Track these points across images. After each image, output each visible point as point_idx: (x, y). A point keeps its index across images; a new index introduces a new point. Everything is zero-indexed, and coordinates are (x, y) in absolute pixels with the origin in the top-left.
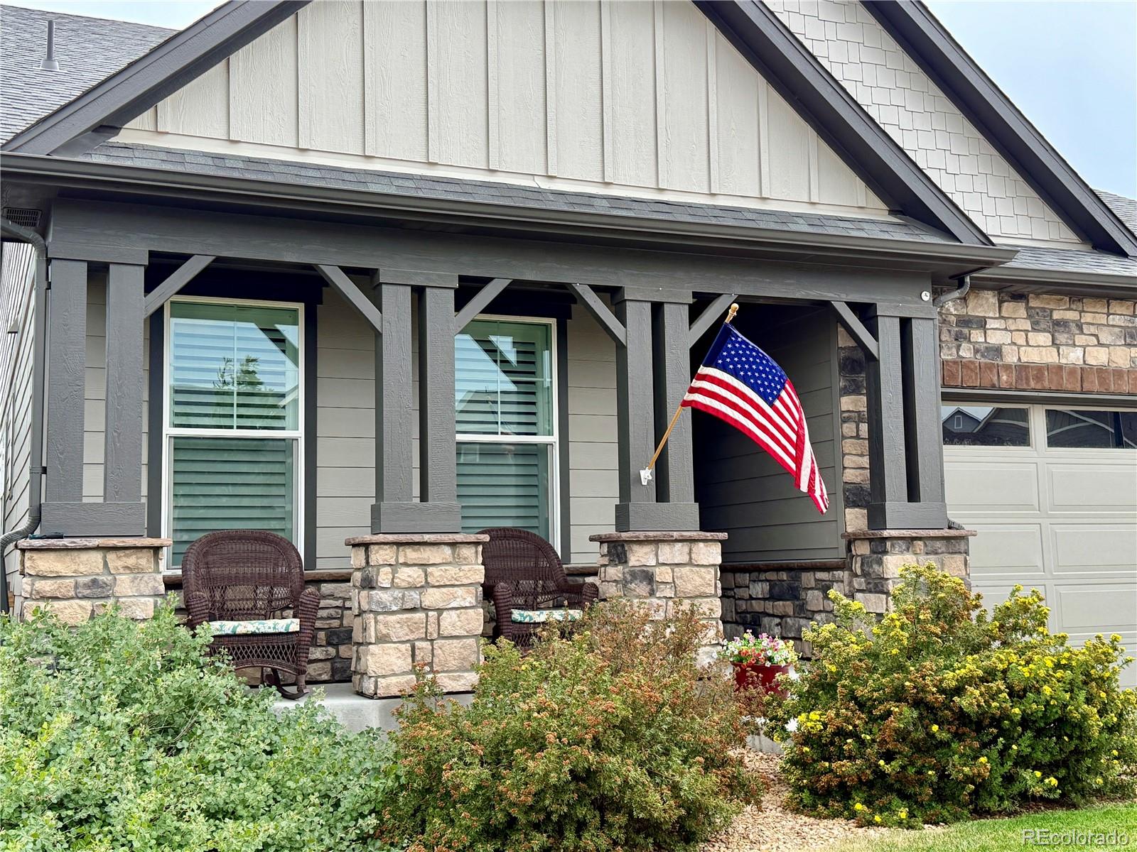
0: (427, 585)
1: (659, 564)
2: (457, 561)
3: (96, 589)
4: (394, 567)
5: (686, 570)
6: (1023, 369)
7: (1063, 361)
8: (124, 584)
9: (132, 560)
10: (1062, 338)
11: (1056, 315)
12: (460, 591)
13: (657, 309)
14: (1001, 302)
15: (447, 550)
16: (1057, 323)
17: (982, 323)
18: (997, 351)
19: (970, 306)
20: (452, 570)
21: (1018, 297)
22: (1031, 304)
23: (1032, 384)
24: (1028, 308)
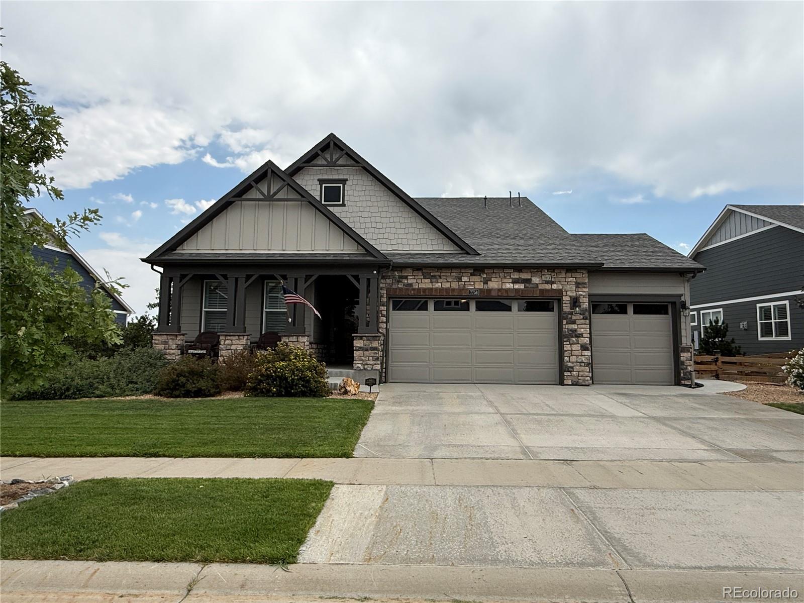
0: (232, 344)
1: (289, 341)
2: (239, 339)
3: (165, 343)
4: (225, 340)
5: (296, 343)
6: (419, 289)
7: (434, 287)
8: (170, 342)
9: (172, 337)
10: (434, 280)
11: (432, 274)
12: (239, 346)
13: (296, 280)
14: (413, 271)
15: (237, 337)
16: (432, 276)
17: (406, 278)
18: (411, 285)
19: (403, 272)
20: (237, 341)
21: (418, 270)
22: (424, 271)
23: (422, 294)
24: (422, 272)
